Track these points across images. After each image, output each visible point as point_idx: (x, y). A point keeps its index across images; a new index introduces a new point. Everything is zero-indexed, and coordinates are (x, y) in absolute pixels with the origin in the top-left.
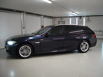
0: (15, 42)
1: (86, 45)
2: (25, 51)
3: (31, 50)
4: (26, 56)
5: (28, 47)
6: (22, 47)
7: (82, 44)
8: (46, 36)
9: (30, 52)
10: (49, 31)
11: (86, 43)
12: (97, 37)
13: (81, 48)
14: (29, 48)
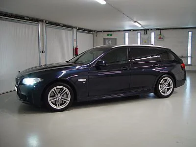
0: (39, 80)
1: (169, 84)
2: (58, 97)
3: (69, 95)
4: (61, 107)
5: (65, 88)
6: (53, 90)
7: (161, 82)
8: (98, 66)
9: (67, 98)
10: (103, 58)
11: (169, 80)
12: (187, 68)
13: (160, 89)
14: (67, 90)
